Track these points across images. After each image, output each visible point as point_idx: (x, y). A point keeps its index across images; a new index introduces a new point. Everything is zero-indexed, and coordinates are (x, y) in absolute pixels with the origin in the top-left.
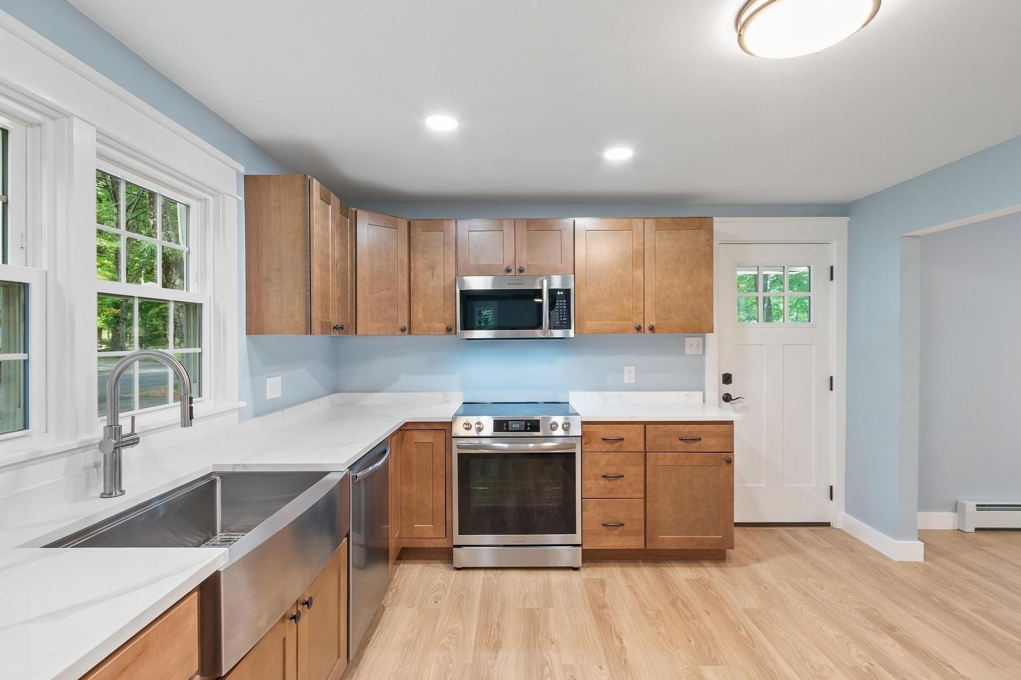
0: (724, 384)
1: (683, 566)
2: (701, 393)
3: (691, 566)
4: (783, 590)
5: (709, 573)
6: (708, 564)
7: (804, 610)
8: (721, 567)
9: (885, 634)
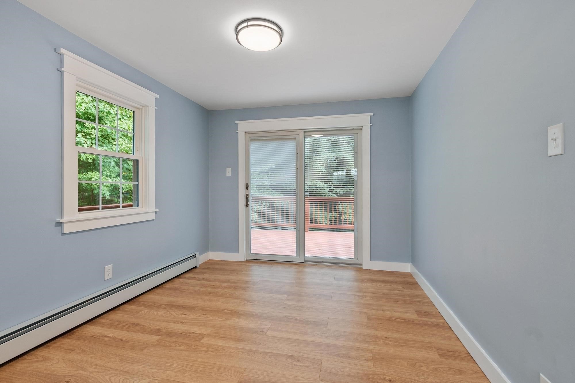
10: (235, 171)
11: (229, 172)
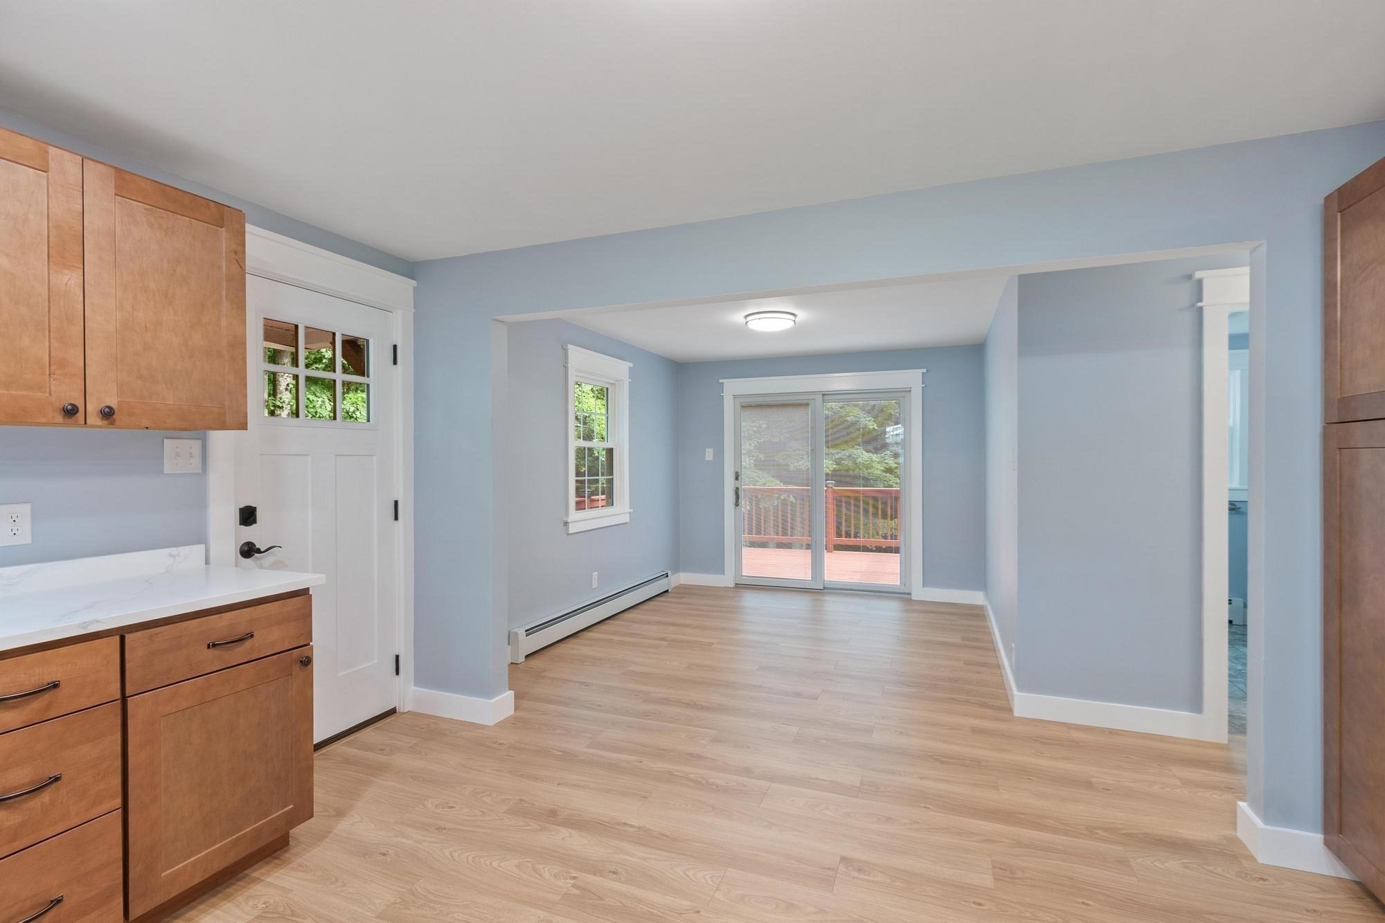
0: (242, 526)
1: (214, 906)
2: (203, 546)
3: (232, 894)
4: (409, 842)
5: (275, 886)
6: (262, 871)
7: (455, 855)
8: (287, 862)
9: (553, 826)
10: (720, 453)
11: (709, 454)
